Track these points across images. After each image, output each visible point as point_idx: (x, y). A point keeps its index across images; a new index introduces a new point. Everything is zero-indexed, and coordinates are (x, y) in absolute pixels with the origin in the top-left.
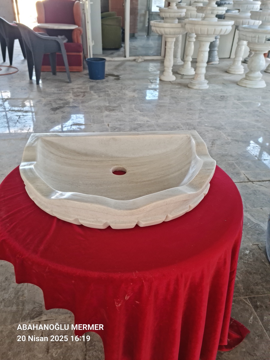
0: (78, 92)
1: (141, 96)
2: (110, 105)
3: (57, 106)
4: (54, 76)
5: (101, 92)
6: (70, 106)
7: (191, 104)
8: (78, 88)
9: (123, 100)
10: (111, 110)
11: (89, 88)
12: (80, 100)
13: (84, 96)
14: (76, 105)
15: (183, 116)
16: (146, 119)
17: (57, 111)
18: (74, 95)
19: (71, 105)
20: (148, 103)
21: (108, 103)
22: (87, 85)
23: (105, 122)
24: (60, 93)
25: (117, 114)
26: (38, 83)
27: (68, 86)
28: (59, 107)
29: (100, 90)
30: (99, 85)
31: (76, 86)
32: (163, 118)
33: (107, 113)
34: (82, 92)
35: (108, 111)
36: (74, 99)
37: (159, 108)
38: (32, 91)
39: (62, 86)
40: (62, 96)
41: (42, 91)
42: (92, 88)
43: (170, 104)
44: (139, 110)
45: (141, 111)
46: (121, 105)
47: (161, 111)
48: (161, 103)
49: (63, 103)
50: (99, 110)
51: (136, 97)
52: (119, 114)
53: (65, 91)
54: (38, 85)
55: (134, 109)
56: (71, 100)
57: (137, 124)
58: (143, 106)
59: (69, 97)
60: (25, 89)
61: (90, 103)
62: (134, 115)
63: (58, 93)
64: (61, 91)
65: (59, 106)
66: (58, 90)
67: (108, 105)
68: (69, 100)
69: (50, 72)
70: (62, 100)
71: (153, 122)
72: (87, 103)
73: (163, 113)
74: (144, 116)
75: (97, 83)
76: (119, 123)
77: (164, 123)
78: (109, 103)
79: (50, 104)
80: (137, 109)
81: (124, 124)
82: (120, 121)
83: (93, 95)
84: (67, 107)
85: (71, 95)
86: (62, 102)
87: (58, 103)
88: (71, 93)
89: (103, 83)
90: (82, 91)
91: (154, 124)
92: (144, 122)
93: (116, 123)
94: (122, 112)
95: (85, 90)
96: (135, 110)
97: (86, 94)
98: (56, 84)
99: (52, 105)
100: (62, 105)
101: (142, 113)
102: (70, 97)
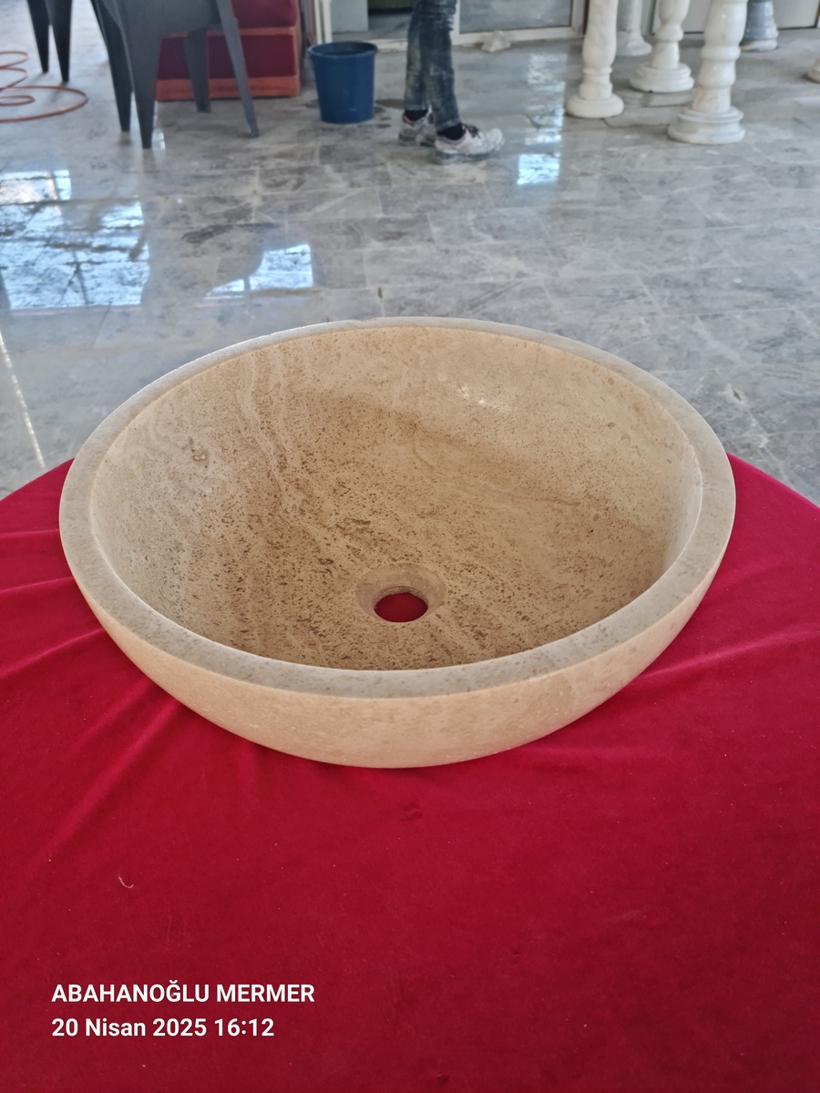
0: (279, 169)
1: (499, 180)
2: (388, 216)
3: (204, 225)
4: (202, 114)
5: (359, 167)
6: (251, 225)
7: (679, 203)
8: (281, 155)
9: (436, 196)
10: (389, 237)
11: (317, 153)
12: (287, 199)
13: (300, 183)
14: (270, 219)
15: (649, 250)
16: (514, 264)
17: (207, 243)
18: (267, 181)
19: (253, 221)
20: (522, 206)
21: (380, 208)
22: (312, 144)
23: (367, 279)
24: (219, 177)
25: (411, 248)
26: (147, 142)
27: (249, 150)
28: (211, 230)
29: (356, 159)
30: (351, 143)
31: (276, 149)
32: (574, 262)
33: (377, 246)
34: (292, 171)
35: (380, 240)
36: (264, 198)
37: (562, 221)
38: (125, 169)
39: (229, 151)
40: (225, 187)
41: (158, 171)
42: (327, 153)
43: (602, 205)
44: (489, 230)
45: (496, 237)
46: (429, 215)
47: (571, 234)
48: (572, 202)
49: (226, 215)
50: (351, 237)
51: (480, 185)
52: (421, 248)
53: (236, 167)
54: (147, 151)
55: (472, 229)
56: (256, 202)
57: (483, 286)
58: (505, 217)
59: (247, 190)
60: (104, 167)
61: (319, 209)
62: (472, 251)
63: (214, 177)
64: (223, 167)
65: (212, 223)
66: (214, 166)
67: (381, 215)
68: (249, 200)
69: (192, 100)
70: (222, 201)
71: (540, 277)
72: (310, 210)
73: (578, 241)
74: (507, 254)
75: (348, 134)
76: (419, 283)
77: (580, 281)
78: (385, 211)
79: (183, 216)
80: (481, 230)
81: (436, 287)
82: (421, 275)
83: (329, 180)
84: (241, 226)
85: (255, 184)
86: (223, 208)
87: (209, 213)
88: (257, 173)
89: (367, 135)
90: (295, 164)
91: (542, 284)
92: (508, 276)
93: (408, 285)
94: (430, 240)
95: (303, 164)
96: (475, 232)
97: (307, 176)
98: (208, 143)
99: (187, 223)
100: (222, 221)
101: (500, 243)
102: (251, 191)
